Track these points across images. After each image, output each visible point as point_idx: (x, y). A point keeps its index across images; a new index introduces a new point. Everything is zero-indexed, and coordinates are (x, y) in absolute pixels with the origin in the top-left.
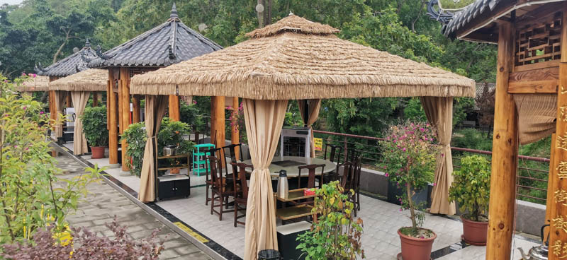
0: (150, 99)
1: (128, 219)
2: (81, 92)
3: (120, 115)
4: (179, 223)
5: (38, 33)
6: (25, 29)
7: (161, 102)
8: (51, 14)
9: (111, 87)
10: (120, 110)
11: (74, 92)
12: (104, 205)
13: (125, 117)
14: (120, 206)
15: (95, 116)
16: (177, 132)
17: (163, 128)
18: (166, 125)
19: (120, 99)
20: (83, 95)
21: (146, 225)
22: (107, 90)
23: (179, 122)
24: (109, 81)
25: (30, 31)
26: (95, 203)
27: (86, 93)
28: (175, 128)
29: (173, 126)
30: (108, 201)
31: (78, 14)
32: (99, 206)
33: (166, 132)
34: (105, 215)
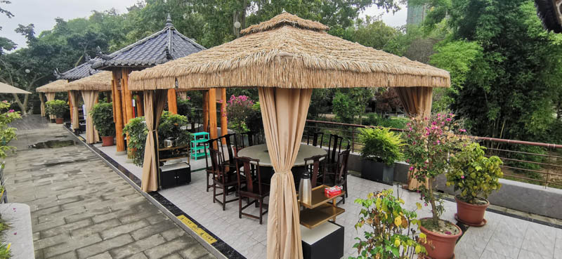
0: (149, 94)
1: (131, 212)
2: (90, 91)
3: (124, 110)
4: (182, 216)
5: (60, 47)
6: (50, 44)
7: (159, 97)
8: (70, 33)
9: (115, 86)
10: (124, 106)
11: (84, 91)
12: (108, 196)
13: (128, 111)
14: (124, 196)
15: (103, 111)
16: (176, 124)
17: (163, 122)
18: (166, 118)
19: (123, 95)
20: (92, 94)
21: (149, 219)
22: (112, 89)
23: (178, 116)
24: (113, 81)
25: (54, 46)
26: (99, 194)
27: (95, 91)
28: (175, 120)
29: (172, 119)
30: (112, 191)
31: (93, 33)
32: (102, 198)
33: (166, 125)
34: (107, 209)
